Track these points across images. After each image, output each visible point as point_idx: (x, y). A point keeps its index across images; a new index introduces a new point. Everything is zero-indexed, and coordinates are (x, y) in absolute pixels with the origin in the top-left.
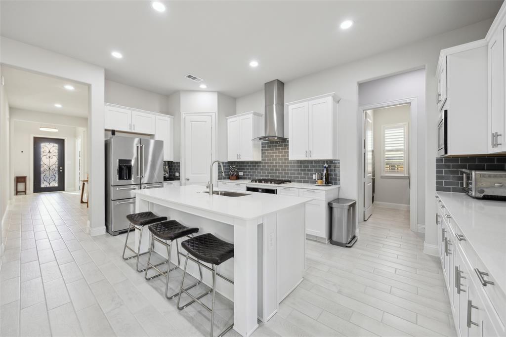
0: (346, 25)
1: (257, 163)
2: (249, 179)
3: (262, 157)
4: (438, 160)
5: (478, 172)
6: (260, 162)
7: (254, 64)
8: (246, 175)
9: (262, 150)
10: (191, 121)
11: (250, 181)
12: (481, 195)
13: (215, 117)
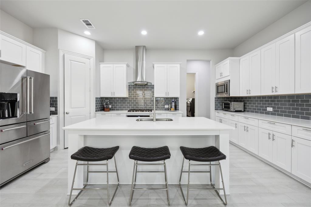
0: (201, 33)
1: (124, 98)
2: (125, 110)
3: (129, 94)
4: (216, 98)
5: (234, 103)
6: (127, 98)
7: (144, 33)
8: (114, 107)
9: (129, 90)
10: (70, 60)
11: (127, 111)
12: (234, 111)
13: (93, 60)
